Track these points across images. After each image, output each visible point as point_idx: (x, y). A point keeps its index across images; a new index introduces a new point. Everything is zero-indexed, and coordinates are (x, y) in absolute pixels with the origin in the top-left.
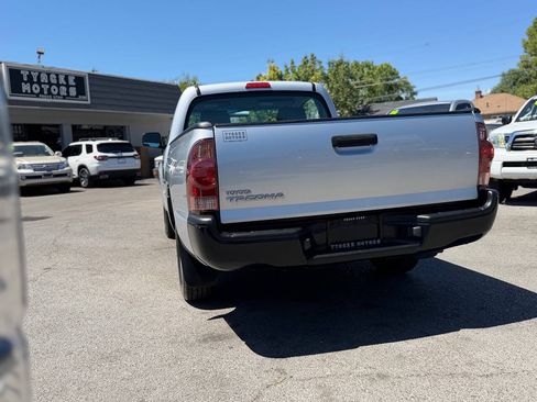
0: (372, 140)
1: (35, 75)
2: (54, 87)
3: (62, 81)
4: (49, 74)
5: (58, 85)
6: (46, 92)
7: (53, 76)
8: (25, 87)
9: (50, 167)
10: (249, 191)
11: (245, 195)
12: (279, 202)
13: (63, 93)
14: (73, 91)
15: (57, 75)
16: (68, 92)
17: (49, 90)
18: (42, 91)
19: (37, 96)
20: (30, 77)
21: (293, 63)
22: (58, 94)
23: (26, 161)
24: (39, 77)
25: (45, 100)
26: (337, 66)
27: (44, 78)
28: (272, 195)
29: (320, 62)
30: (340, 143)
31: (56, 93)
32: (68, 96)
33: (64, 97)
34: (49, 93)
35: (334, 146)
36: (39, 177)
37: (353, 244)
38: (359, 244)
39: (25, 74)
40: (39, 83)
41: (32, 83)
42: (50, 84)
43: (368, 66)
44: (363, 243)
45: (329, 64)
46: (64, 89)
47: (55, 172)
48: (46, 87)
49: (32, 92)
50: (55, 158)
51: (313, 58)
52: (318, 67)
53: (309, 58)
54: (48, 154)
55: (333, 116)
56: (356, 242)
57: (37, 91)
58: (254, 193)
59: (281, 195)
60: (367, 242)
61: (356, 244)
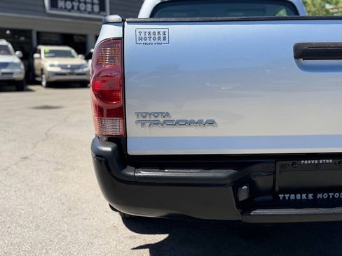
2: (82, 4)
5: (85, 3)
6: (76, 8)
8: (61, 3)
9: (74, 67)
10: (168, 114)
11: (161, 120)
12: (209, 132)
13: (89, 9)
14: (96, 8)
16: (92, 9)
17: (78, 6)
18: (73, 8)
19: (69, 11)
22: (85, 10)
23: (57, 61)
25: (75, 14)
28: (200, 123)
31: (83, 9)
32: (92, 12)
33: (89, 13)
34: (79, 9)
35: (296, 57)
36: (64, 74)
37: (311, 196)
38: (319, 196)
40: (71, 0)
41: (66, 1)
42: (79, 2)
44: (325, 196)
46: (89, 6)
47: (77, 71)
48: (76, 4)
49: (66, 8)
50: (78, 60)
54: (73, 57)
55: (302, 14)
57: (69, 7)
58: (175, 117)
59: (212, 123)
60: (331, 194)
61: (315, 196)
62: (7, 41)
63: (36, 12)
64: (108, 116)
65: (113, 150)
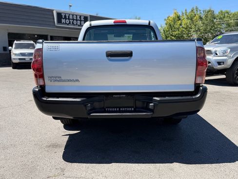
0: (129, 54)
1: (67, 15)
2: (75, 21)
3: (78, 18)
4: (73, 15)
5: (77, 20)
6: (71, 23)
7: (75, 16)
8: (63, 21)
10: (60, 77)
11: (58, 79)
12: (77, 84)
13: (79, 24)
14: (83, 23)
15: (76, 16)
16: (80, 23)
17: (73, 22)
18: (70, 23)
19: (68, 25)
20: (65, 16)
21: (186, 10)
22: (77, 24)
24: (69, 17)
25: (71, 27)
26: (208, 12)
27: (71, 17)
28: (73, 80)
29: (200, 10)
30: (111, 55)
31: (75, 23)
32: (81, 25)
33: (79, 26)
34: (73, 23)
37: (118, 109)
38: (121, 109)
39: (63, 15)
40: (69, 19)
41: (66, 19)
42: (73, 20)
43: (227, 13)
44: (124, 109)
45: (203, 11)
46: (79, 22)
48: (71, 21)
49: (66, 23)
51: (197, 8)
52: (199, 13)
53: (195, 8)
56: (120, 108)
57: (68, 23)
58: (63, 78)
59: (77, 80)
60: (126, 109)
61: (120, 109)
62: (34, 41)
63: (49, 25)
64: (40, 77)
65: (39, 90)
